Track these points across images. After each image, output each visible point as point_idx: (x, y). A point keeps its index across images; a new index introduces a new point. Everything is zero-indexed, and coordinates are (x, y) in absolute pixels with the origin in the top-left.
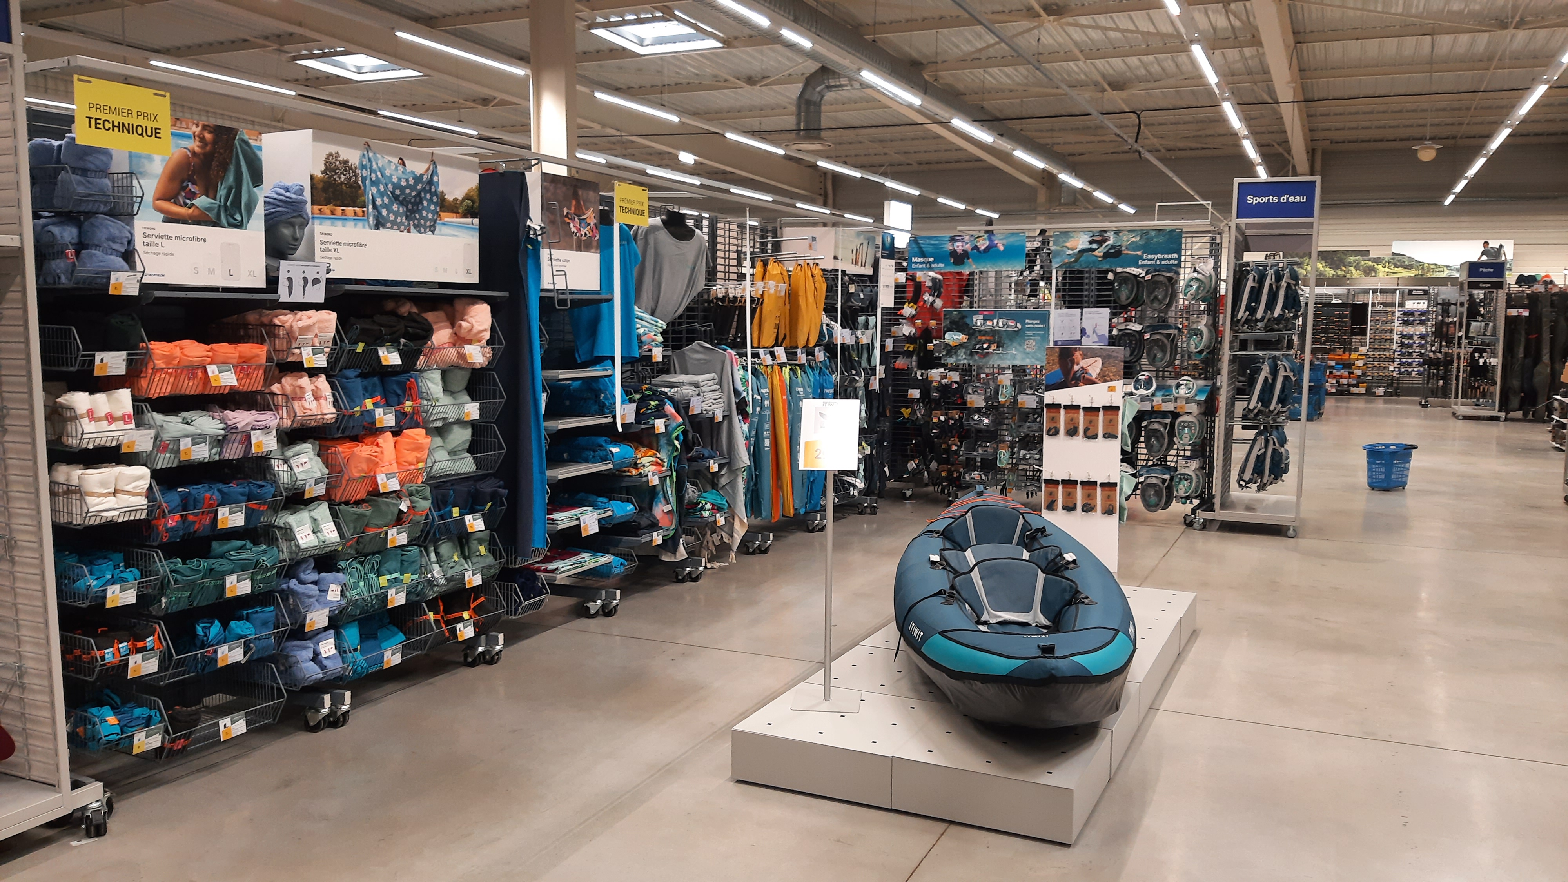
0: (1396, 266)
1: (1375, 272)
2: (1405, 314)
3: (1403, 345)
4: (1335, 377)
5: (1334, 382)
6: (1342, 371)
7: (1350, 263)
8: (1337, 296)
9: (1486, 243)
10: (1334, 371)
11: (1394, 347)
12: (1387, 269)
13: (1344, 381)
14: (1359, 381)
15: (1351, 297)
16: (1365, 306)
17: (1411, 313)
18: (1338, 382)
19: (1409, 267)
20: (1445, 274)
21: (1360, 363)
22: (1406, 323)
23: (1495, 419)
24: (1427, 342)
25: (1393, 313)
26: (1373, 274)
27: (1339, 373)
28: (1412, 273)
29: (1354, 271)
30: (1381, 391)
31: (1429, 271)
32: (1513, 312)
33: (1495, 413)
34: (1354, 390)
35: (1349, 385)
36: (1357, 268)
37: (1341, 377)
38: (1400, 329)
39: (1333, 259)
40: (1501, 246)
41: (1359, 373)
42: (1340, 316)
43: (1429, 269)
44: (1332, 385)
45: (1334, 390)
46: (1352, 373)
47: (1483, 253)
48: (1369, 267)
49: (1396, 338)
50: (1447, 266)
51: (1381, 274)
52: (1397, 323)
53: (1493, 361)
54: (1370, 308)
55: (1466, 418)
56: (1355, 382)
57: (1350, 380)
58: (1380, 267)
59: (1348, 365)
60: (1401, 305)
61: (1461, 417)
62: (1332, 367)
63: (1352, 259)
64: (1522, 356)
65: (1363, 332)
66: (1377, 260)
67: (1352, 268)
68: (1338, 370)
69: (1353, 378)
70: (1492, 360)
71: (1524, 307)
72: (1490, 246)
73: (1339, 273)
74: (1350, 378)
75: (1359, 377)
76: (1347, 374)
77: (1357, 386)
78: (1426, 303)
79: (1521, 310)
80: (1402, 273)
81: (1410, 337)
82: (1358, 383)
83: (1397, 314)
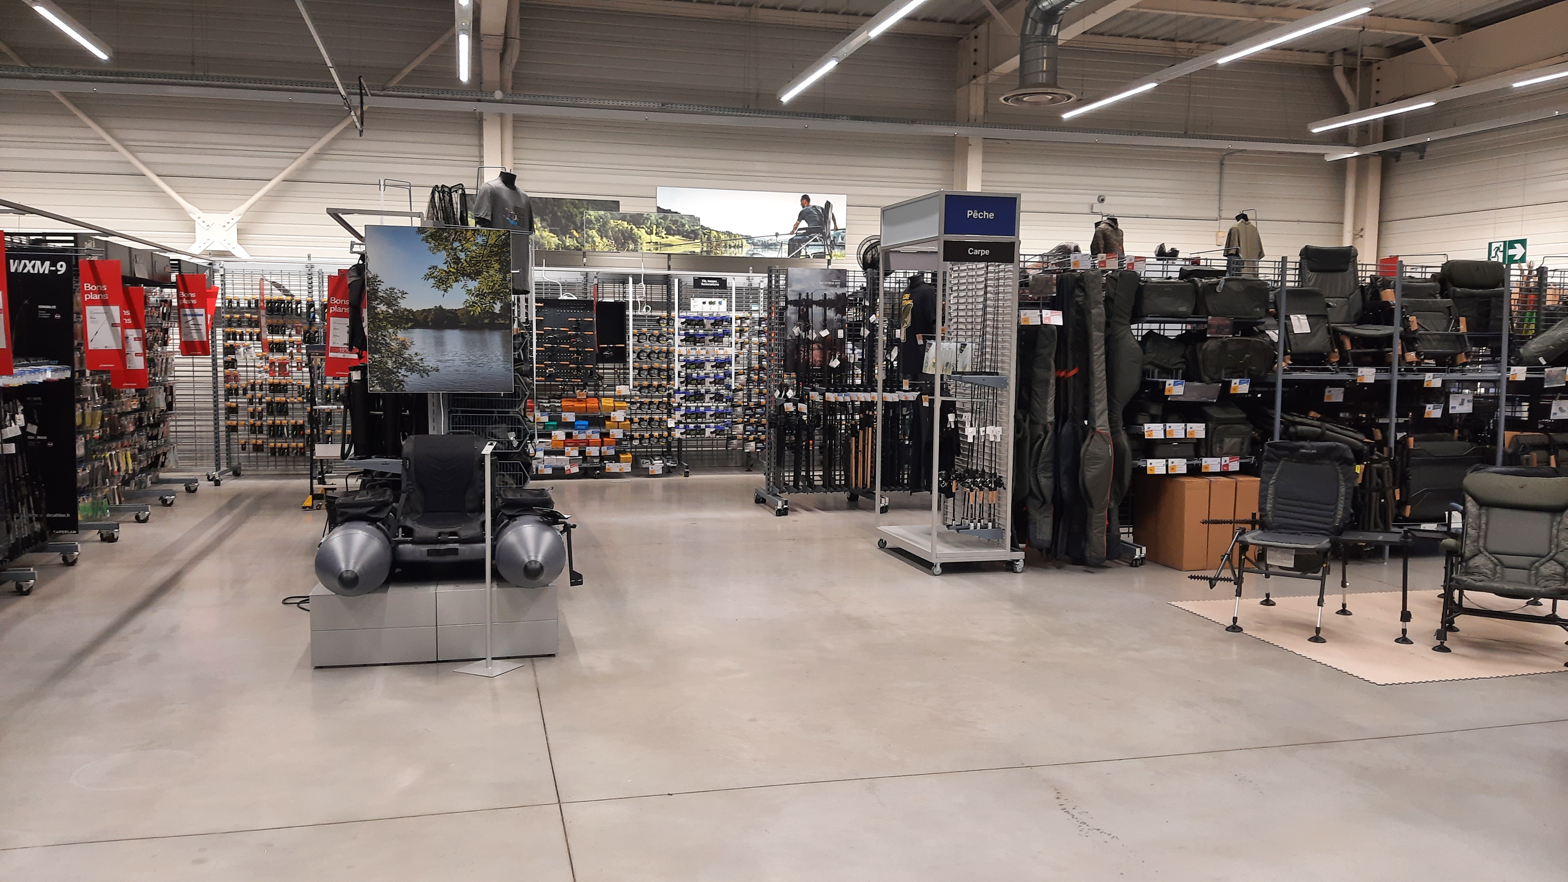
0: (669, 232)
1: (635, 241)
2: (689, 322)
3: (688, 380)
4: (576, 444)
5: (575, 453)
6: (589, 432)
7: (589, 222)
8: (568, 287)
9: (806, 199)
10: (575, 433)
11: (676, 383)
12: (654, 238)
13: (593, 451)
14: (620, 446)
15: (590, 289)
16: (621, 307)
17: (697, 322)
18: (582, 453)
19: (691, 235)
20: (745, 251)
21: (619, 416)
22: (691, 339)
23: (1009, 567)
24: (728, 375)
25: (670, 320)
26: (631, 246)
27: (582, 437)
28: (696, 248)
29: (597, 239)
30: (657, 466)
31: (718, 245)
32: (1032, 317)
33: (1003, 553)
34: (613, 467)
35: (602, 458)
36: (602, 233)
37: (588, 443)
38: (684, 351)
39: (554, 214)
40: (828, 204)
41: (618, 433)
42: (579, 326)
43: (718, 239)
44: (572, 460)
45: (575, 470)
46: (607, 435)
47: (801, 217)
48: (622, 232)
49: (677, 366)
50: (748, 238)
51: (645, 247)
52: (677, 339)
53: (993, 432)
54: (630, 312)
55: (950, 568)
56: (612, 452)
57: (604, 449)
58: (642, 233)
59: (598, 421)
60: (685, 306)
61: (938, 569)
62: (571, 425)
63: (593, 214)
64: (1051, 418)
65: (621, 356)
66: (637, 220)
67: (594, 233)
68: (581, 431)
69: (609, 445)
70: (990, 429)
71: (1052, 305)
72: (812, 203)
73: (569, 242)
74: (602, 444)
75: (619, 442)
76: (597, 436)
77: (616, 459)
78: (724, 302)
79: (1046, 313)
80: (680, 246)
81: (700, 364)
82: (617, 453)
83: (677, 323)
